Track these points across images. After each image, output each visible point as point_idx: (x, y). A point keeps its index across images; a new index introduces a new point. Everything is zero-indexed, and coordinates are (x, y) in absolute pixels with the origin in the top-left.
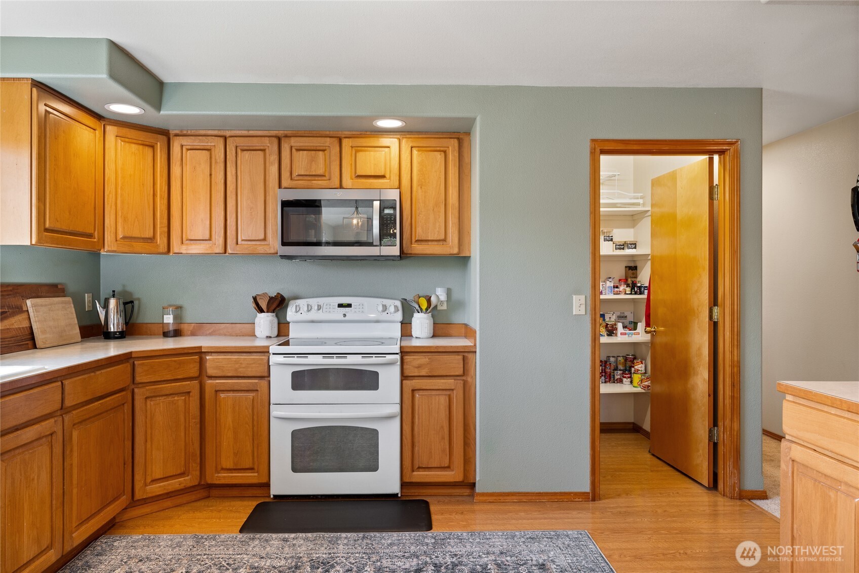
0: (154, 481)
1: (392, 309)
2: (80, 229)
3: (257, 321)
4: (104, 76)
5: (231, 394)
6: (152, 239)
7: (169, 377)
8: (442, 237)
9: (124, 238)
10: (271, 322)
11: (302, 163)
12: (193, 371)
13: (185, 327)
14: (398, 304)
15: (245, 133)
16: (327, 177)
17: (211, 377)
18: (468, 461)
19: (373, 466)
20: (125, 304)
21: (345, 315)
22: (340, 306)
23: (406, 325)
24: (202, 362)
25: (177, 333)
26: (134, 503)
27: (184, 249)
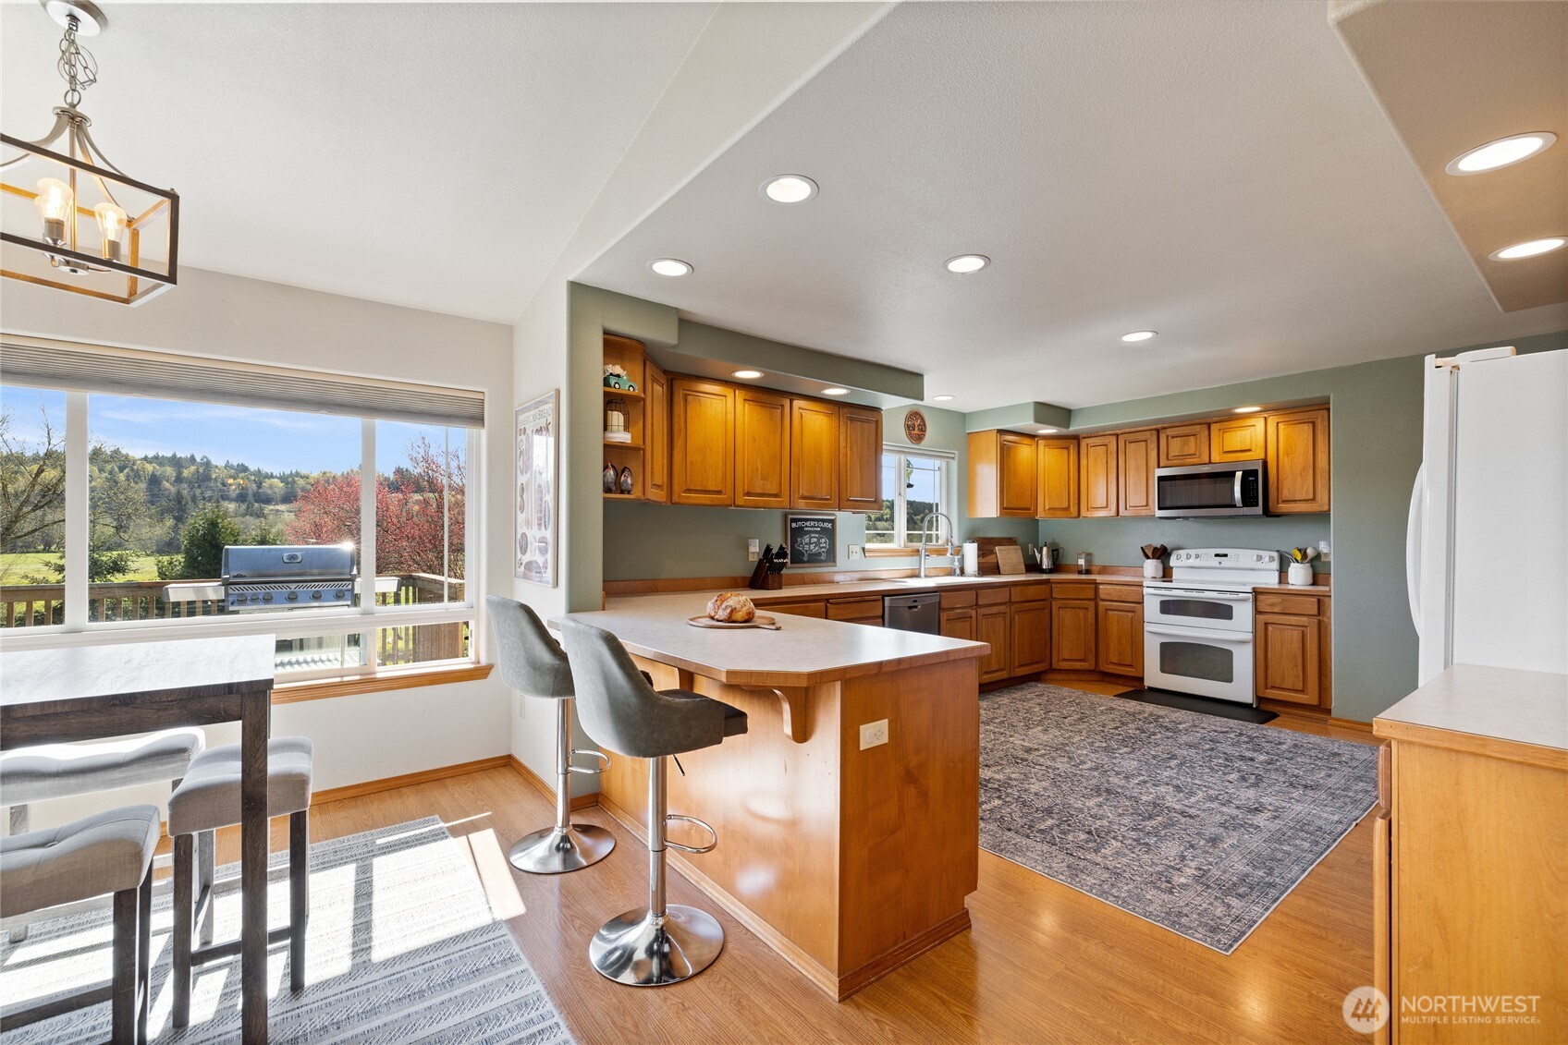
0: (1064, 660)
1: (1267, 559)
2: (1022, 506)
3: (1144, 565)
4: (1032, 422)
5: (1116, 613)
6: (1067, 509)
7: (1074, 597)
8: (1312, 497)
9: (1049, 509)
10: (1156, 566)
11: (1176, 447)
12: (1091, 595)
13: (1094, 568)
14: (1275, 555)
15: (1133, 430)
16: (1198, 455)
17: (1103, 600)
18: (1323, 688)
19: (1228, 678)
20: (1053, 551)
21: (1220, 563)
22: (1216, 555)
23: (1283, 572)
24: (1096, 590)
25: (1088, 572)
26: (1051, 670)
27: (1089, 514)
